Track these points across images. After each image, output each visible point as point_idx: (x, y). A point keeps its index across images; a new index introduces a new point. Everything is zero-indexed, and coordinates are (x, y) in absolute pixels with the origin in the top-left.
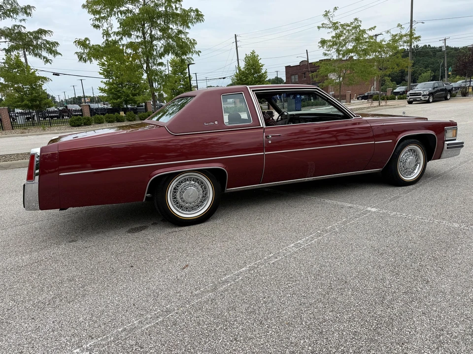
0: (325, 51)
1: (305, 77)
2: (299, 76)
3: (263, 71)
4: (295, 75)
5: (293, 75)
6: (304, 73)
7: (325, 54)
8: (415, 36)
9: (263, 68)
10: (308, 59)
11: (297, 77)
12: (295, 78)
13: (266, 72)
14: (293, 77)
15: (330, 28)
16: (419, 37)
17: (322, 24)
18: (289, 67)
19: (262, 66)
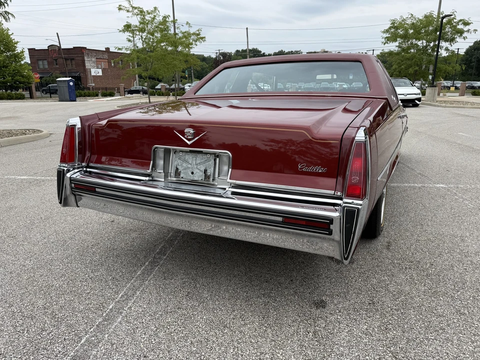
0: (128, 37)
1: (57, 64)
2: (48, 62)
3: (19, 50)
4: (43, 60)
5: (41, 60)
6: (56, 60)
7: (129, 41)
8: (201, 36)
9: (18, 45)
10: (60, 44)
11: (47, 63)
12: (43, 65)
13: (22, 52)
14: (40, 63)
15: (128, 11)
16: (204, 38)
17: (120, 6)
18: (34, 49)
19: (16, 43)
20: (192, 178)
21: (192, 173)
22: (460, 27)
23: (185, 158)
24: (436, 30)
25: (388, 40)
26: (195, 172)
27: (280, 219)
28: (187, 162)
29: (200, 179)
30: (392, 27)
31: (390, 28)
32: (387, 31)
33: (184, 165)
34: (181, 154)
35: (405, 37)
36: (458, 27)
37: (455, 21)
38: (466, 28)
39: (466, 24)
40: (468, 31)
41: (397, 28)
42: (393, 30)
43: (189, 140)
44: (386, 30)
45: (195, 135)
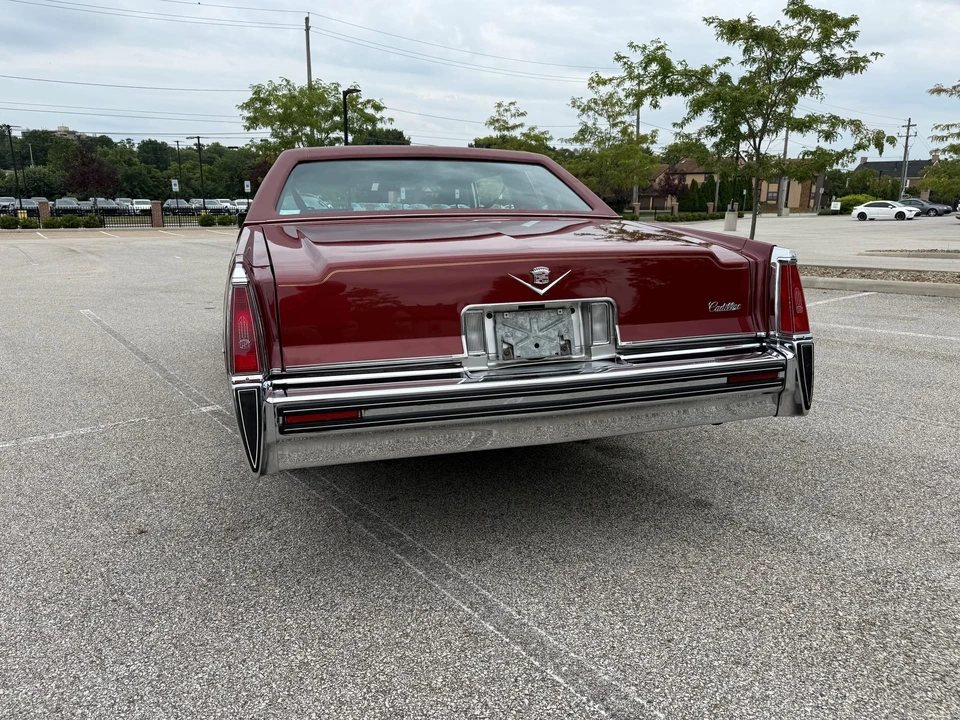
20: (537, 355)
21: (537, 346)
22: (370, 111)
23: (516, 322)
24: (335, 112)
25: (253, 123)
26: (541, 343)
27: (724, 380)
28: (521, 328)
29: (554, 353)
30: (256, 99)
31: (253, 101)
32: (247, 106)
33: (519, 334)
34: (508, 316)
35: (285, 119)
36: (366, 111)
37: (360, 100)
38: (378, 115)
39: (378, 108)
40: (382, 119)
41: (266, 102)
42: (258, 105)
43: (542, 287)
44: (247, 104)
45: (551, 278)
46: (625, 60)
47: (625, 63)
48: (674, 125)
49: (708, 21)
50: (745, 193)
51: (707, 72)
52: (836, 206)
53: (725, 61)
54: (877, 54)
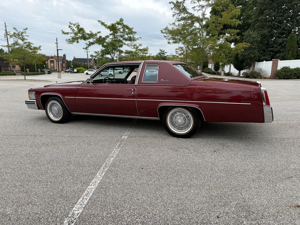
46: (71, 28)
47: (71, 29)
48: (84, 48)
49: (99, 21)
50: (45, 66)
51: (96, 35)
52: (75, 70)
53: (99, 32)
54: (141, 38)
